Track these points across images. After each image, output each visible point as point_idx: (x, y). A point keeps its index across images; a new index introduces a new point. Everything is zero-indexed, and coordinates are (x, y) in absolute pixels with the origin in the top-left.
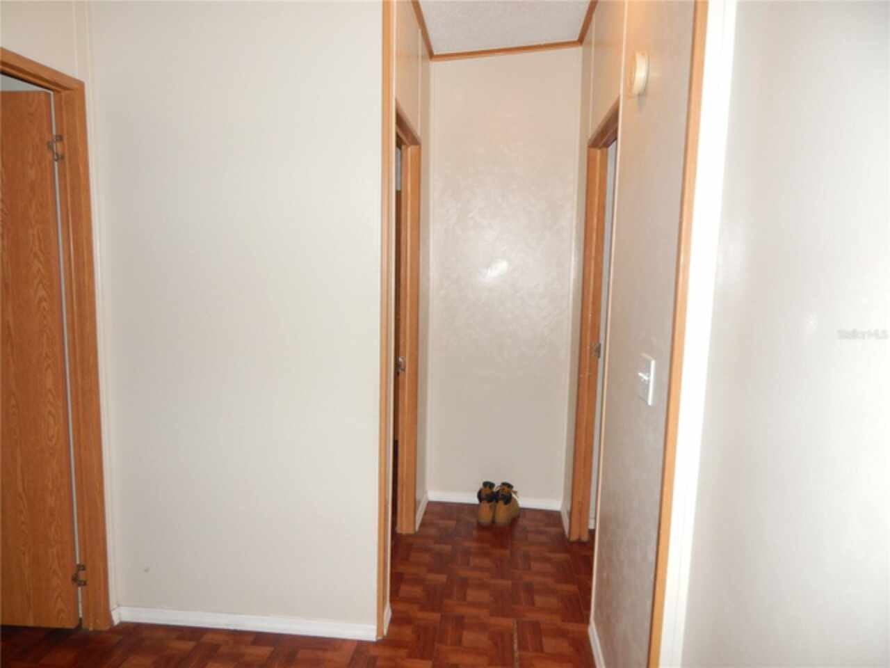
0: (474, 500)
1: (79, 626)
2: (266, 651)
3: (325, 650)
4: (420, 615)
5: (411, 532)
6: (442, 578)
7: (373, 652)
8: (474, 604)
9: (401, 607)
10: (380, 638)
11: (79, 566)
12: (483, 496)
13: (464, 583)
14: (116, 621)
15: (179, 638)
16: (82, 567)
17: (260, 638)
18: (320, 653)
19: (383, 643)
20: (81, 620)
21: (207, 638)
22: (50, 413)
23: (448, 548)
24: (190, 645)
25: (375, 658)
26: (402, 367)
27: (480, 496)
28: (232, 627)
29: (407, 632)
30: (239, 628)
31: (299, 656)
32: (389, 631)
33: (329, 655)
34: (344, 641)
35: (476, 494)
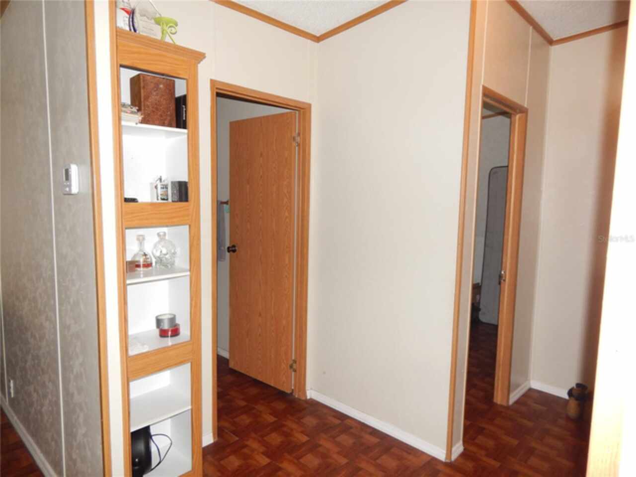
0: (564, 395)
1: (291, 394)
2: (375, 440)
3: (410, 454)
4: (484, 459)
5: (504, 404)
6: (515, 442)
7: (440, 467)
8: (531, 468)
9: (472, 448)
10: (448, 461)
11: (294, 360)
12: (574, 392)
13: (531, 451)
14: (308, 397)
15: (334, 417)
16: (295, 362)
17: (374, 432)
18: (405, 454)
19: (449, 465)
20: (293, 390)
21: (348, 422)
22: (286, 276)
23: (530, 424)
24: (337, 422)
25: (438, 471)
26: (504, 278)
27: (570, 393)
28: (362, 421)
29: (470, 466)
30: (366, 423)
31: (392, 450)
32: (456, 460)
33: (410, 457)
34: (423, 453)
35: (567, 391)
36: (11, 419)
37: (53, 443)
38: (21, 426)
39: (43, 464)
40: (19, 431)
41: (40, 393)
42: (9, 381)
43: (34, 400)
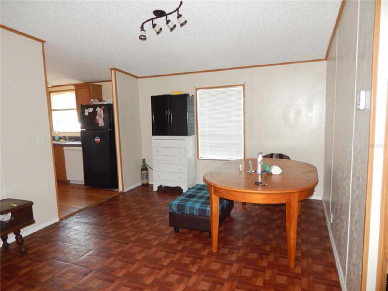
36: (330, 234)
37: (343, 256)
38: (333, 240)
39: (339, 266)
40: (332, 243)
41: (341, 225)
42: (331, 214)
43: (339, 228)
